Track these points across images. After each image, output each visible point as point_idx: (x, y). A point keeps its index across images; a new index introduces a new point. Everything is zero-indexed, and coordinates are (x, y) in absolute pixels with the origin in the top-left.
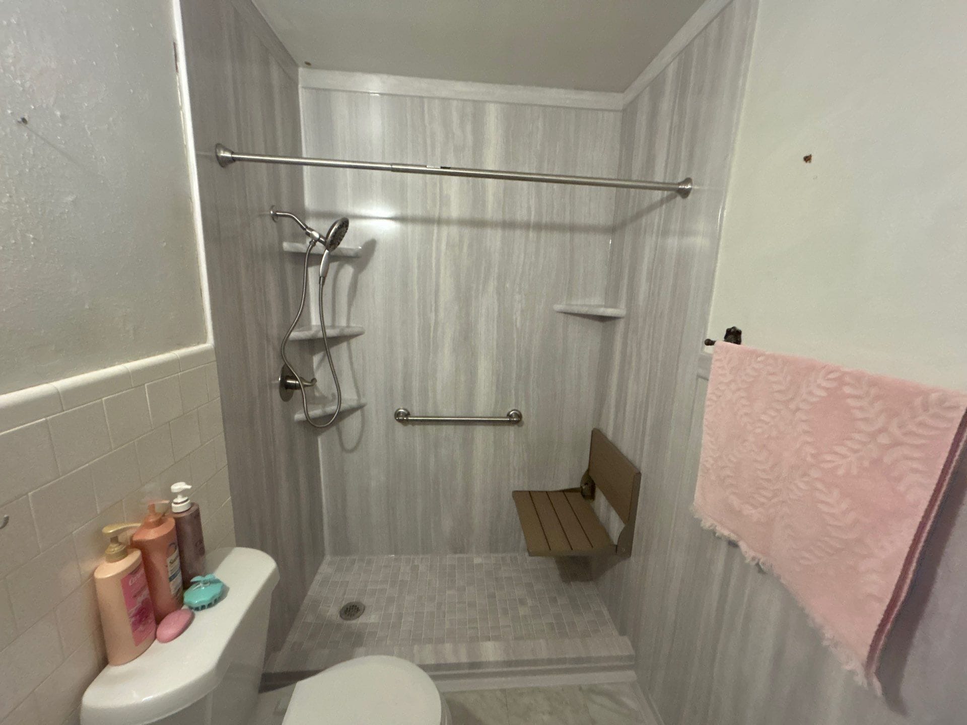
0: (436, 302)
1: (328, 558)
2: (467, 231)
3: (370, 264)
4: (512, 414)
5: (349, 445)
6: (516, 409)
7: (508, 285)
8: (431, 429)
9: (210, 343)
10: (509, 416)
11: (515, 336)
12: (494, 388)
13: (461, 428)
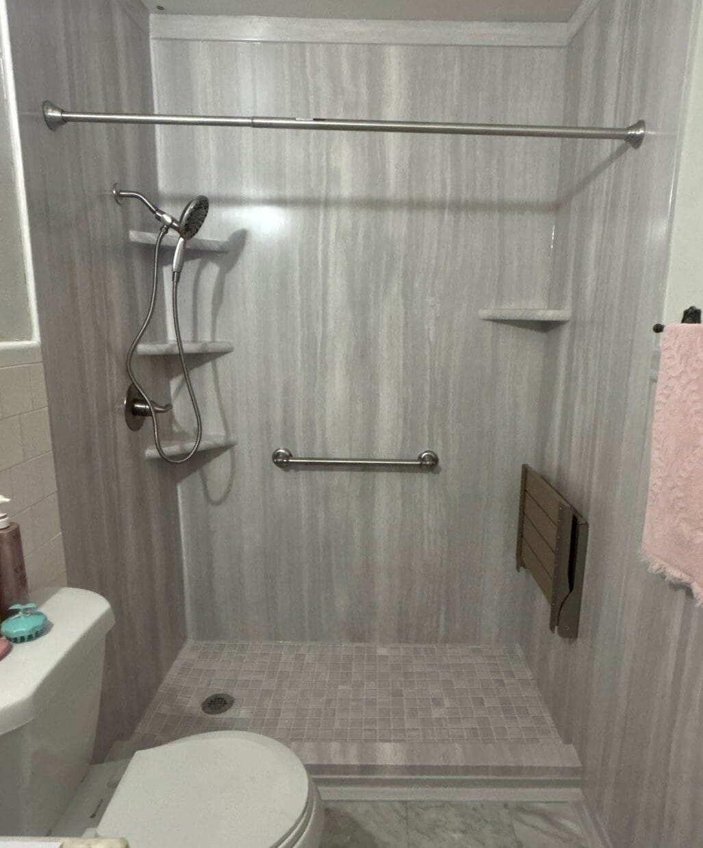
0: (324, 309)
1: (190, 642)
2: (363, 217)
3: (240, 261)
4: (424, 457)
5: (216, 495)
6: (431, 450)
7: (417, 285)
8: (320, 476)
9: (36, 340)
10: (420, 458)
11: (427, 352)
12: (401, 421)
13: (357, 475)
